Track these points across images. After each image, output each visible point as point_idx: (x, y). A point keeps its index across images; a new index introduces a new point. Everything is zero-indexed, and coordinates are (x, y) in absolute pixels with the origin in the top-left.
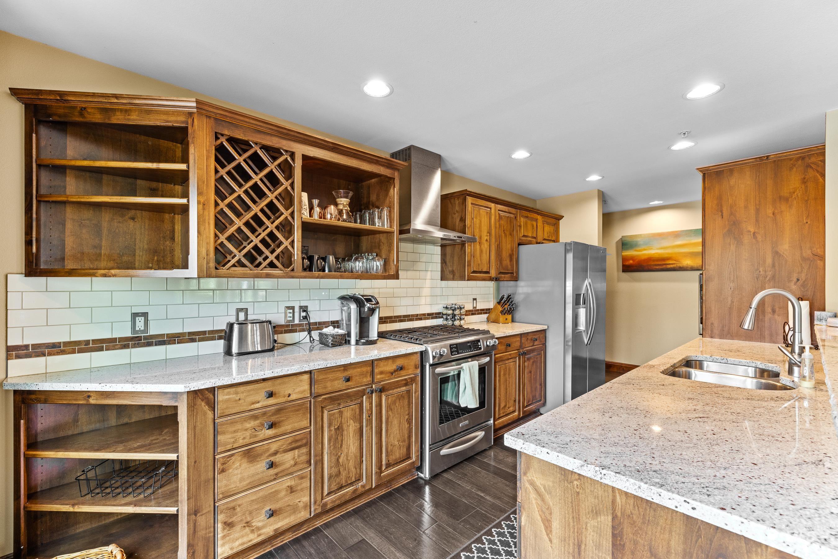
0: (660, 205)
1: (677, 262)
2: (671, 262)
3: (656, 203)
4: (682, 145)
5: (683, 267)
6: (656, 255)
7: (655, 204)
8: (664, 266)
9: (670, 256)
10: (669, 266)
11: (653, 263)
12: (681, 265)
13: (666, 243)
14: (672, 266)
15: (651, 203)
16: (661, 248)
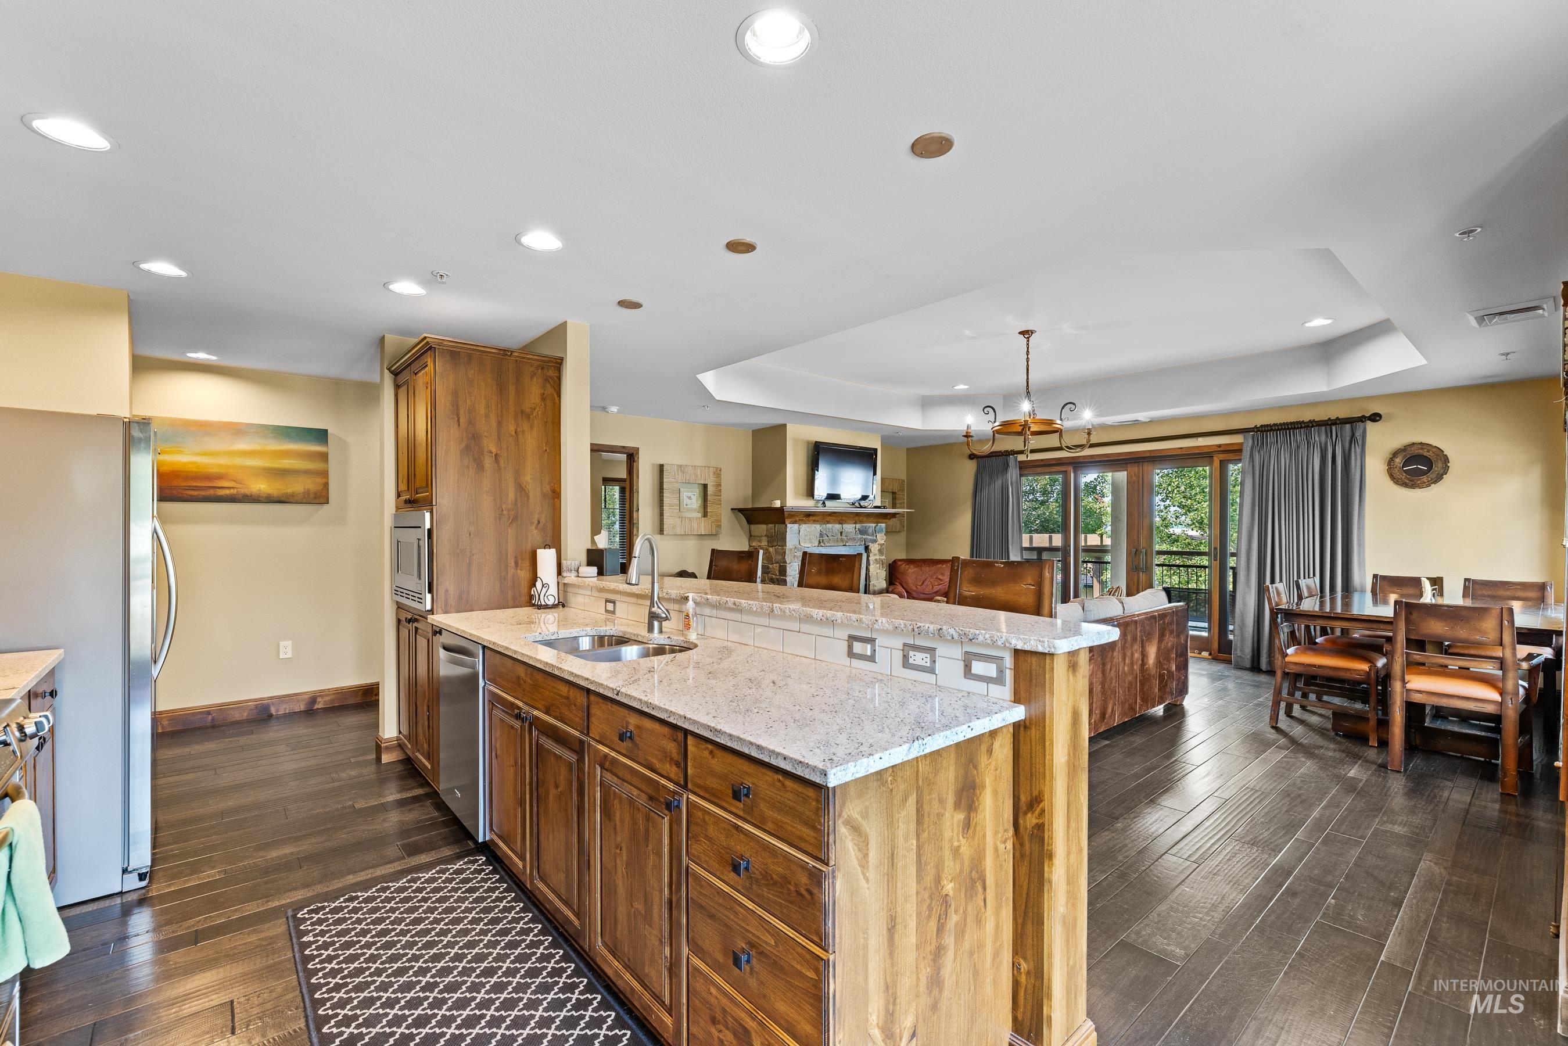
0: (208, 363)
1: (240, 486)
2: (225, 484)
3: (201, 356)
4: (406, 287)
5: (251, 496)
6: (190, 466)
7: (197, 359)
8: (211, 492)
9: (223, 471)
10: (221, 492)
11: (183, 484)
12: (247, 492)
13: (214, 444)
14: (227, 492)
15: (189, 355)
16: (205, 454)
